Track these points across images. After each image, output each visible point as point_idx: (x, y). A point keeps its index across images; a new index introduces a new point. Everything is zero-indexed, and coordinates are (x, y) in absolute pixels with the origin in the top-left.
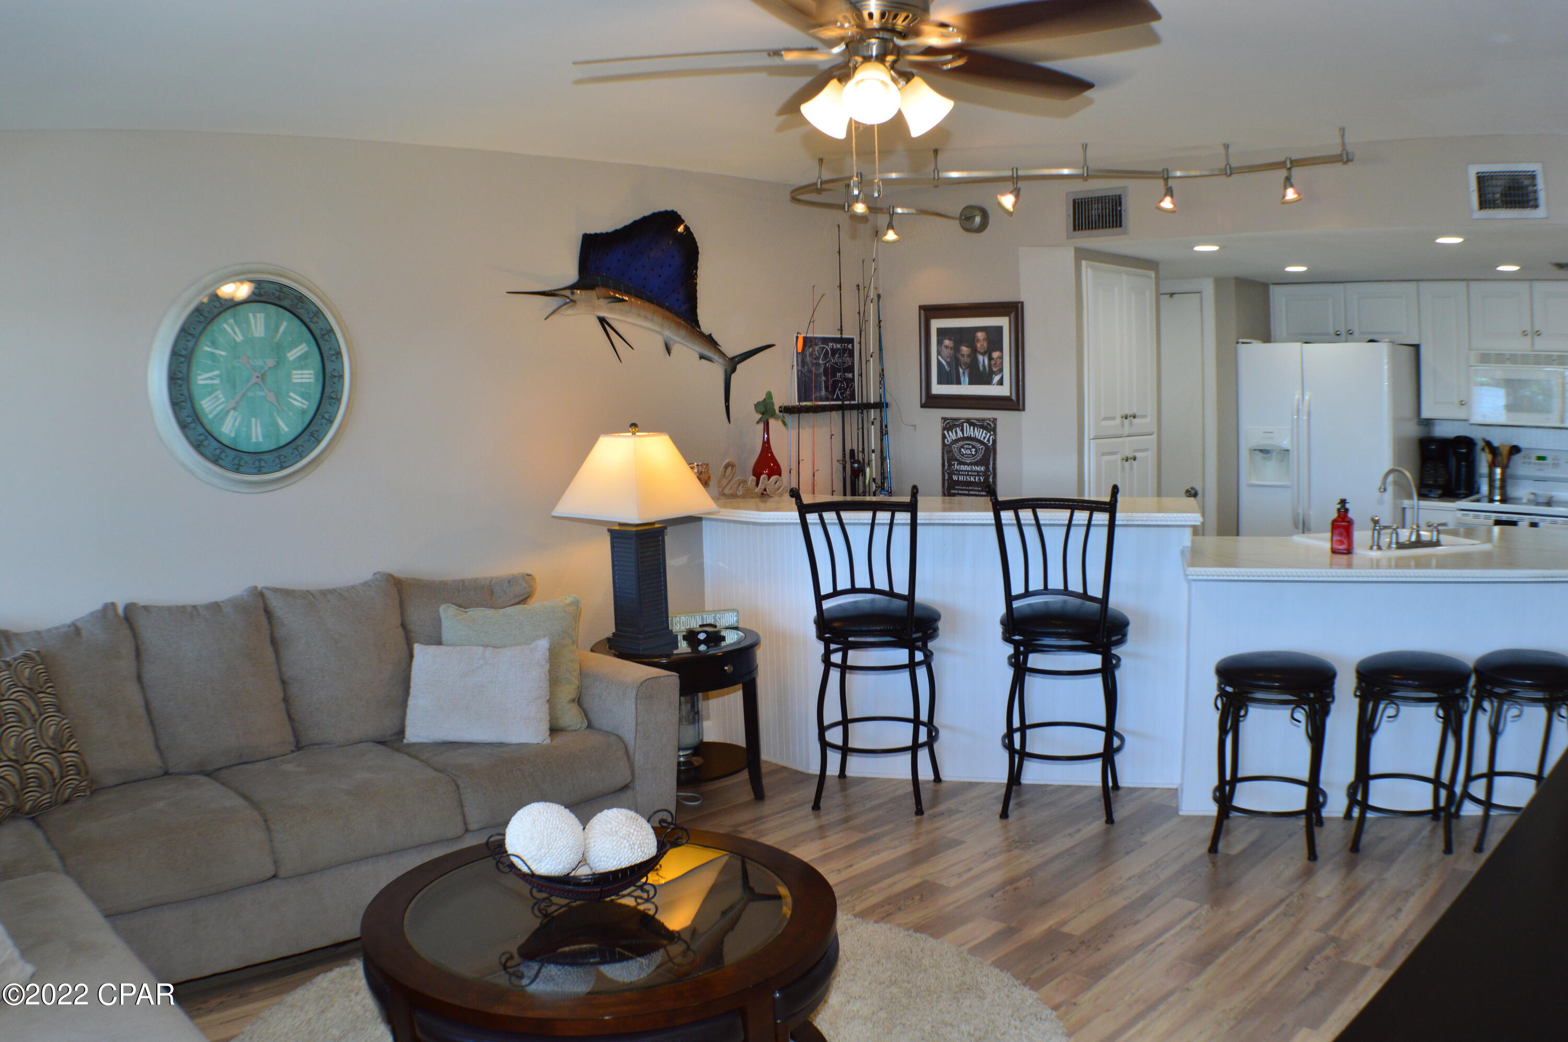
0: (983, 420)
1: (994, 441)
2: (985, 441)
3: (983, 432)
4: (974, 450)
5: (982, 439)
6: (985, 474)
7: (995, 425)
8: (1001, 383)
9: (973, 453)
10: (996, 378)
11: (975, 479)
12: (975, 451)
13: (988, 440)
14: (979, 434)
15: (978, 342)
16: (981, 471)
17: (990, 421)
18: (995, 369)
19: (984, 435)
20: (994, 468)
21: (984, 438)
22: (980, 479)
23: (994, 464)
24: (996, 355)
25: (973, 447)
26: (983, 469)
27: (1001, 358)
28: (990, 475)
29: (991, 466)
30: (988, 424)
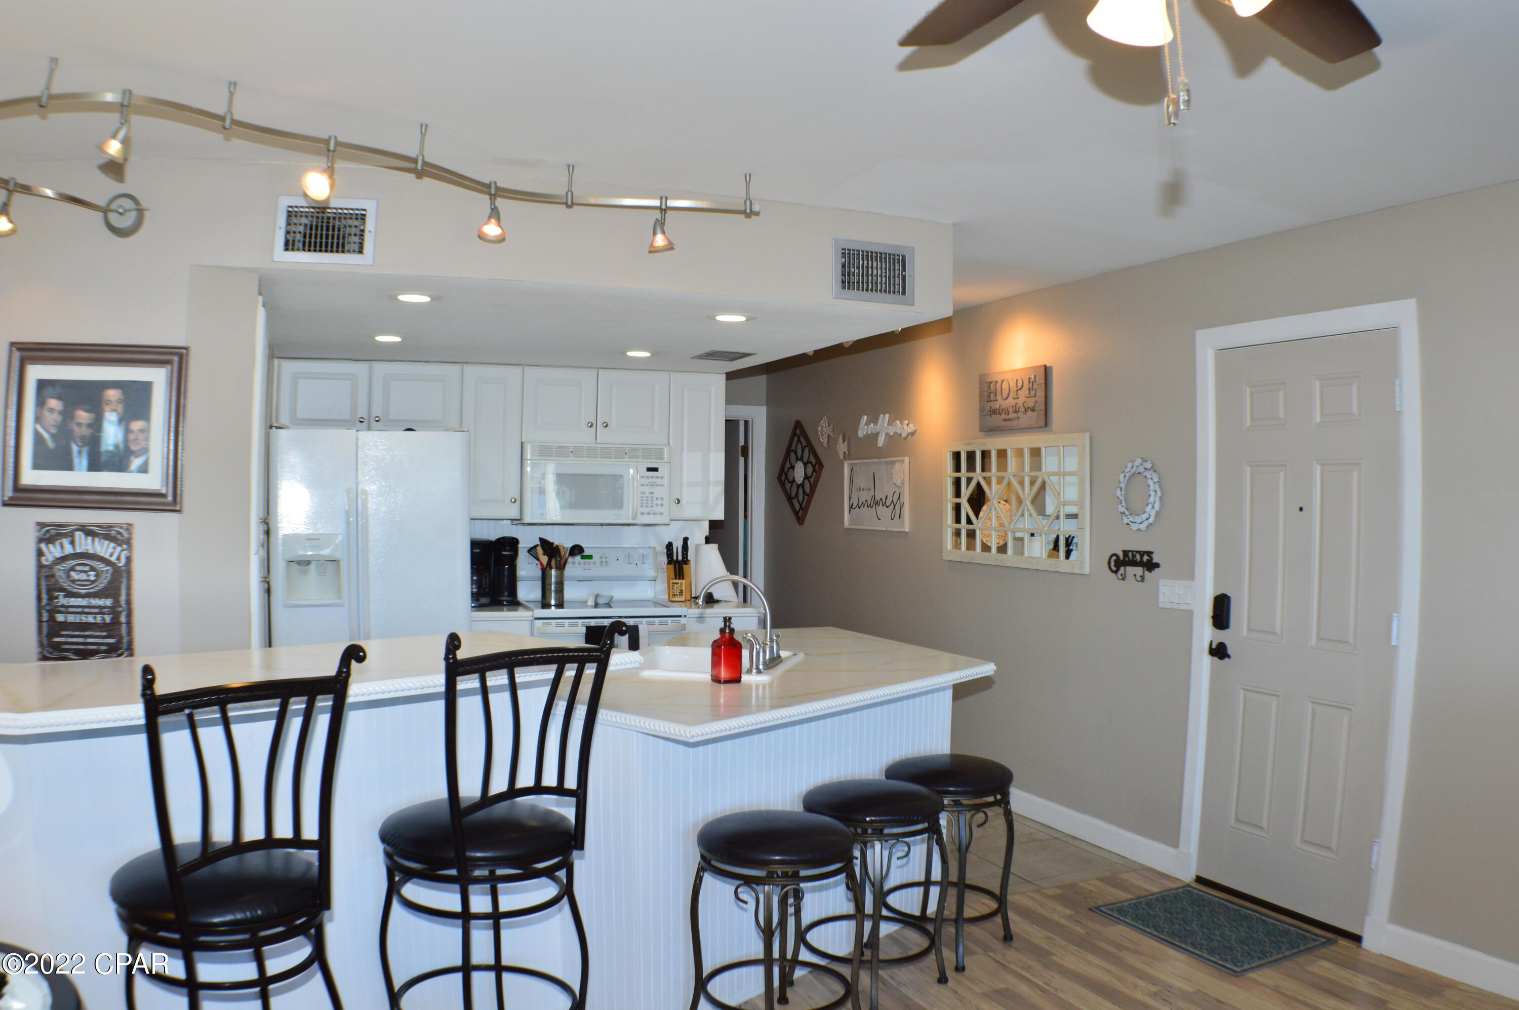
0: (110, 527)
1: (129, 560)
2: (113, 559)
3: (108, 545)
4: (92, 573)
5: (107, 556)
6: (114, 611)
7: (130, 533)
8: (144, 469)
9: (92, 578)
10: (136, 463)
11: (95, 618)
12: (96, 576)
13: (118, 558)
14: (102, 548)
15: (107, 404)
16: (105, 607)
17: (121, 528)
18: (134, 448)
19: (110, 550)
20: (129, 602)
21: (111, 555)
22: (104, 619)
23: (129, 595)
24: (137, 425)
25: (93, 569)
26: (108, 602)
27: (145, 431)
28: (121, 612)
29: (123, 598)
30: (119, 533)
